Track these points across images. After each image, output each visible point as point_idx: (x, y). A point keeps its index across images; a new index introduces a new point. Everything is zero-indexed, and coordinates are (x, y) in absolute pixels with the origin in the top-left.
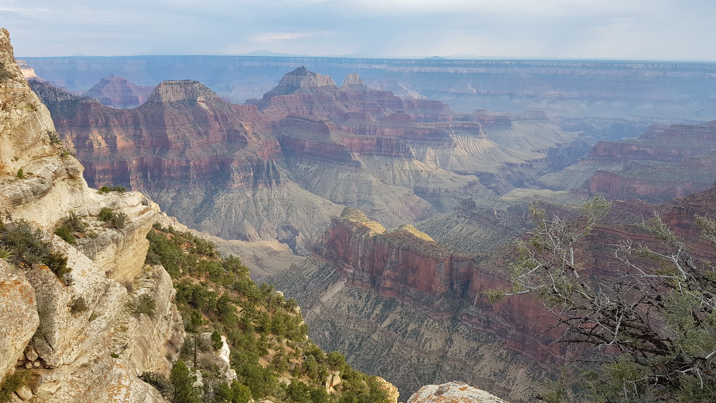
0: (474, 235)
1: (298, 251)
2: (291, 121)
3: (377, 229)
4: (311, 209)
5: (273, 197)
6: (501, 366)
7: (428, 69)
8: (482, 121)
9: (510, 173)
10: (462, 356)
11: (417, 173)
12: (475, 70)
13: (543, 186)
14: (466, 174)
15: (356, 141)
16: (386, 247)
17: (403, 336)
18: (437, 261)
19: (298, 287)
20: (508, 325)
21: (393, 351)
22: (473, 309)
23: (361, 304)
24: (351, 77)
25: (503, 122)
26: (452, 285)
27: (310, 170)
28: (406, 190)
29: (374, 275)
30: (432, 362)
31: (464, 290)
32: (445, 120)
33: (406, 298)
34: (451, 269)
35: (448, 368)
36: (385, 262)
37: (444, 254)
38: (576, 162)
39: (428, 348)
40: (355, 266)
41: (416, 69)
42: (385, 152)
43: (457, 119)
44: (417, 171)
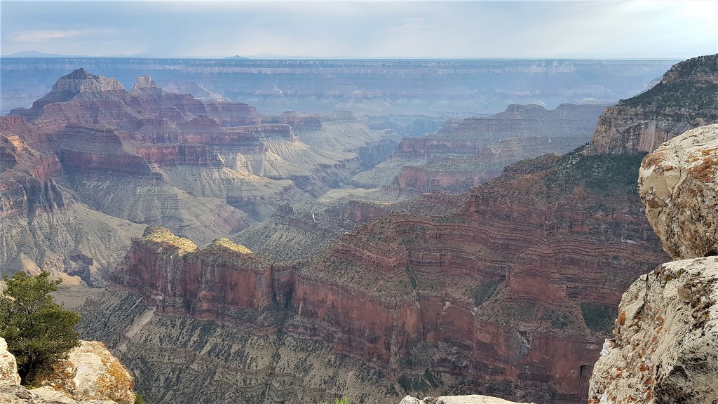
0: (294, 241)
1: (94, 283)
2: (72, 132)
3: (188, 246)
4: (106, 233)
5: (55, 223)
6: (331, 372)
7: (230, 70)
8: (291, 123)
9: (325, 175)
10: (290, 370)
11: (228, 182)
12: (280, 70)
13: (357, 186)
14: (281, 178)
15: (154, 150)
16: (200, 265)
17: (227, 360)
18: (257, 273)
19: (97, 325)
20: (334, 329)
21: (216, 378)
22: (298, 318)
23: (175, 333)
24: (142, 79)
25: (313, 124)
26: (274, 296)
27: (101, 187)
28: (217, 201)
29: (188, 298)
30: (259, 382)
31: (287, 300)
32: (254, 123)
33: (226, 318)
34: (273, 279)
35: (277, 385)
36: (199, 282)
37: (264, 265)
38: (385, 160)
39: (255, 368)
40: (165, 291)
41: (216, 70)
42: (190, 160)
43: (266, 122)
44: (227, 179)
